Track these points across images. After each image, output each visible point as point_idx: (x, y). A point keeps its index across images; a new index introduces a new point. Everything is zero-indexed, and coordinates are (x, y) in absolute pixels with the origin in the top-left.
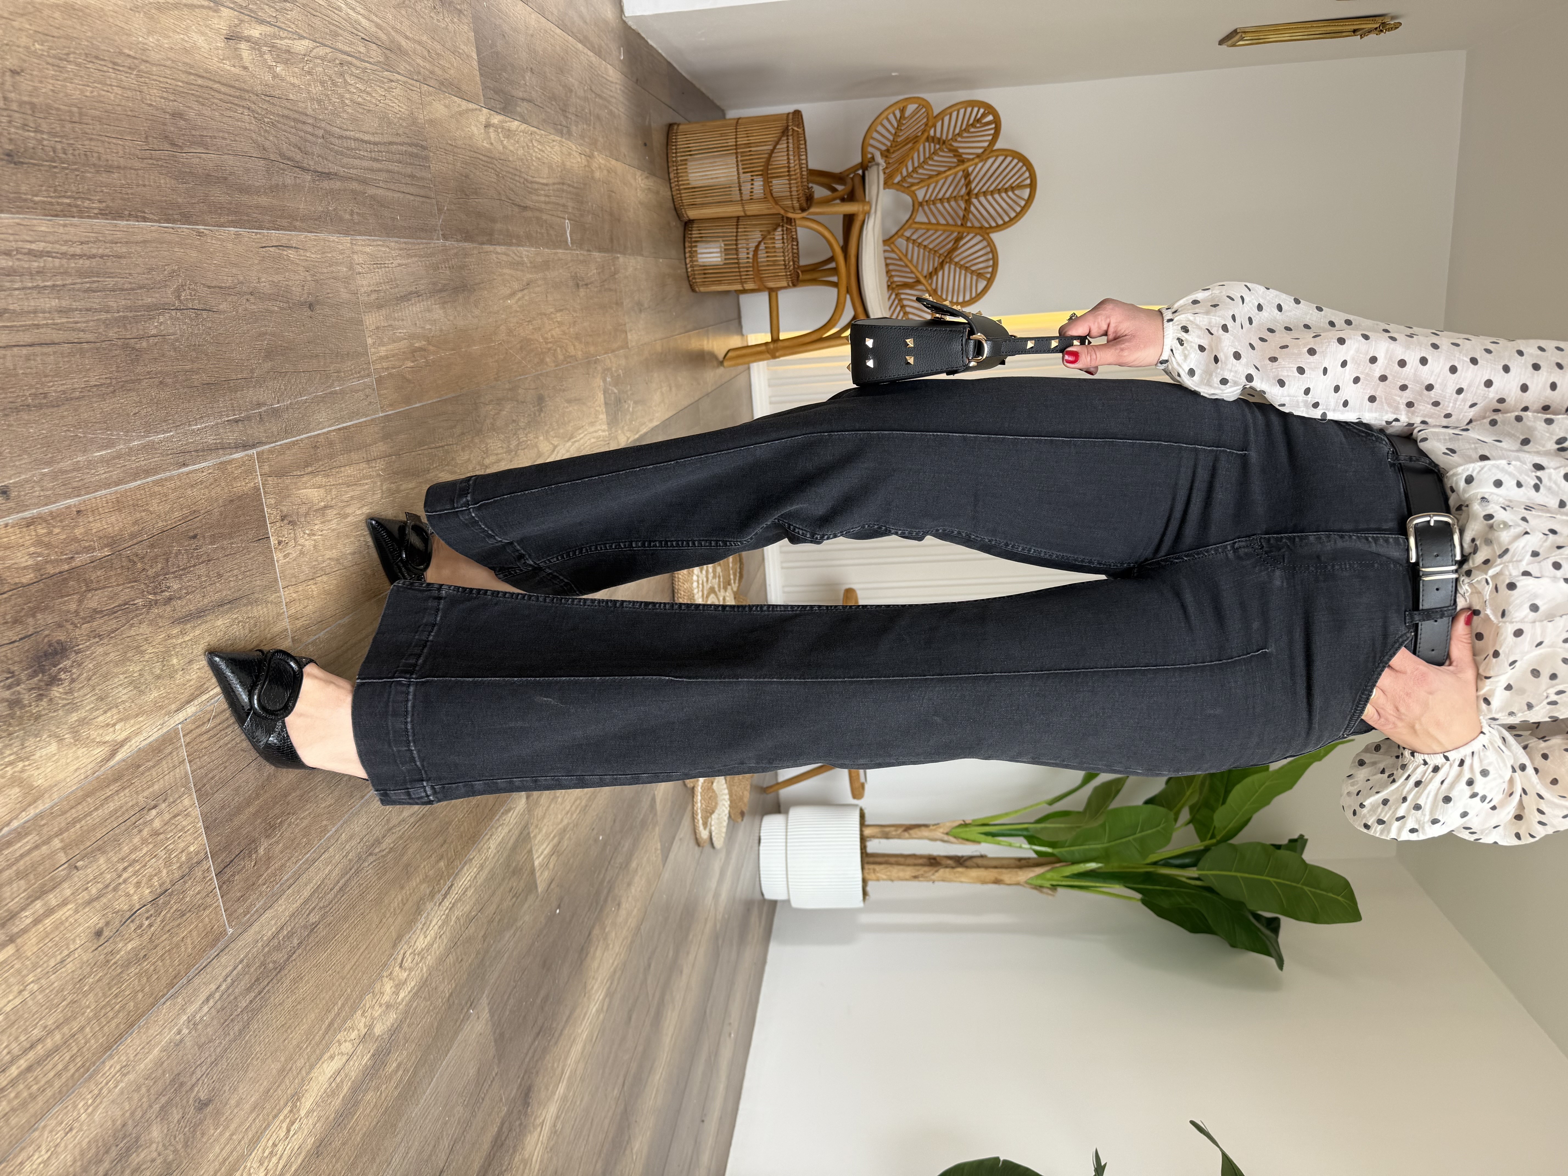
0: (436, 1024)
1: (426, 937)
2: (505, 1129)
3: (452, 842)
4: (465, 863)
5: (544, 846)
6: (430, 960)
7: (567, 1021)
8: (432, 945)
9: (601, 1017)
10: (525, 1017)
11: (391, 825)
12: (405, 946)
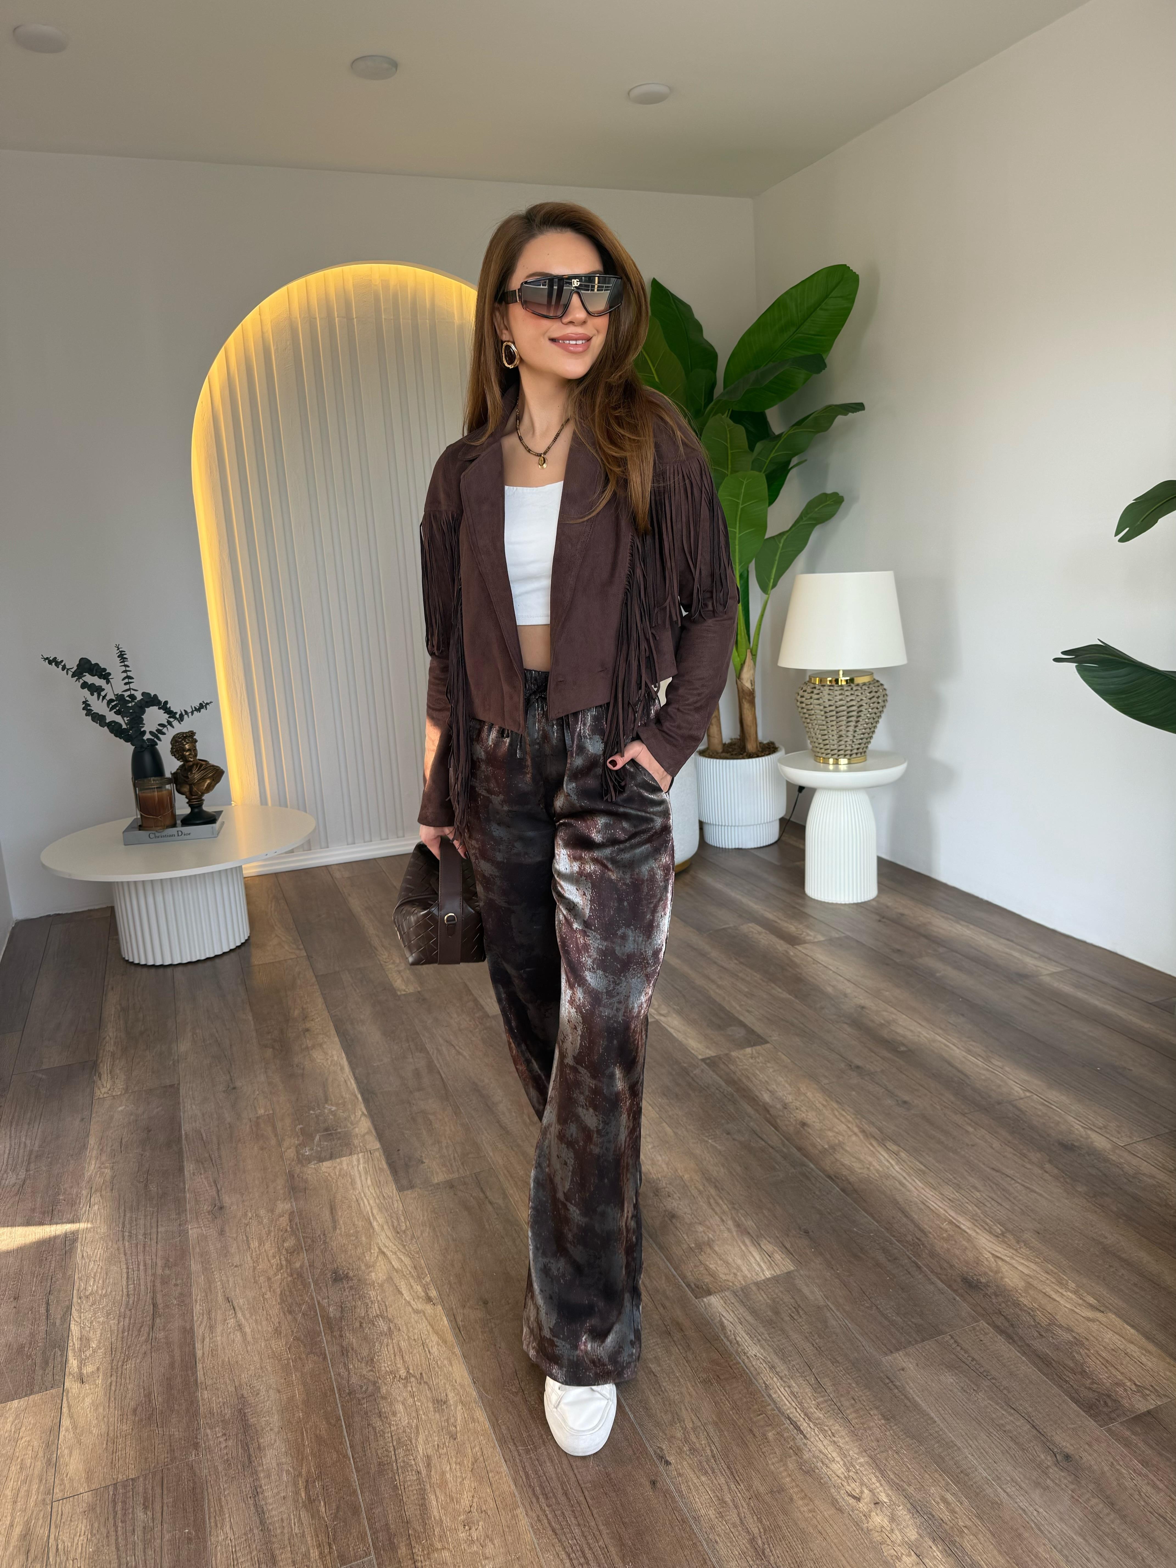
0: (908, 1439)
1: (834, 1461)
2: (1000, 1321)
3: (751, 1419)
4: (770, 1396)
5: (752, 1260)
6: (853, 1452)
7: (906, 1215)
8: (841, 1449)
9: (903, 1155)
10: (902, 1289)
11: (738, 1522)
12: (842, 1492)
